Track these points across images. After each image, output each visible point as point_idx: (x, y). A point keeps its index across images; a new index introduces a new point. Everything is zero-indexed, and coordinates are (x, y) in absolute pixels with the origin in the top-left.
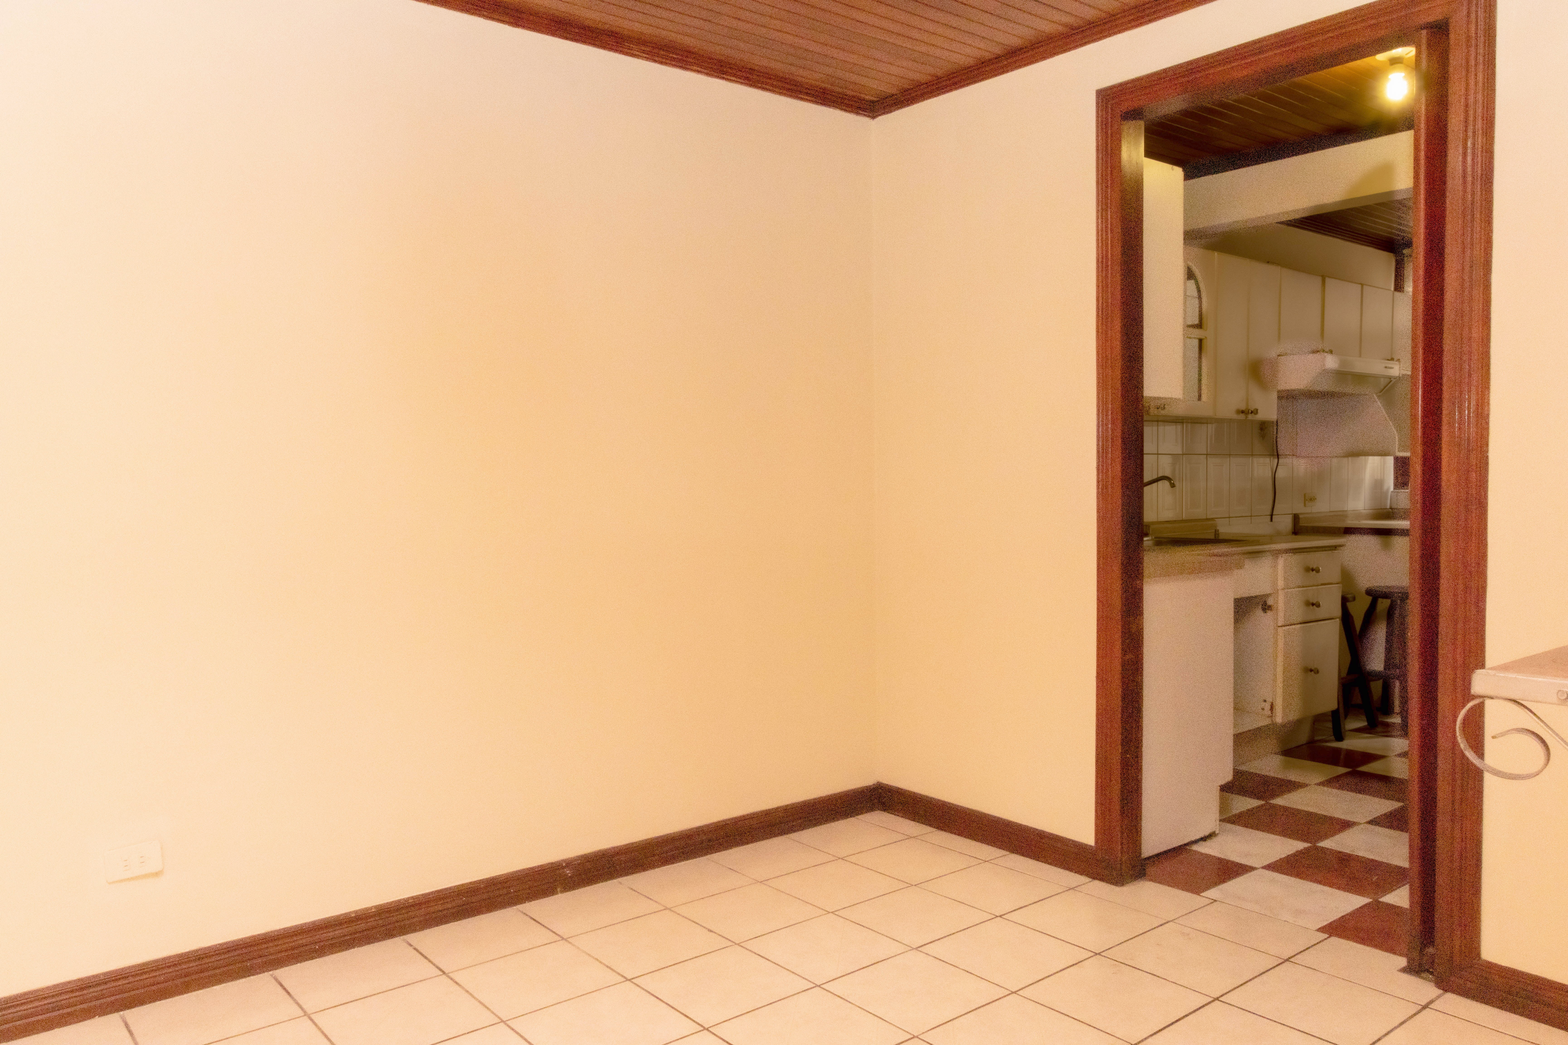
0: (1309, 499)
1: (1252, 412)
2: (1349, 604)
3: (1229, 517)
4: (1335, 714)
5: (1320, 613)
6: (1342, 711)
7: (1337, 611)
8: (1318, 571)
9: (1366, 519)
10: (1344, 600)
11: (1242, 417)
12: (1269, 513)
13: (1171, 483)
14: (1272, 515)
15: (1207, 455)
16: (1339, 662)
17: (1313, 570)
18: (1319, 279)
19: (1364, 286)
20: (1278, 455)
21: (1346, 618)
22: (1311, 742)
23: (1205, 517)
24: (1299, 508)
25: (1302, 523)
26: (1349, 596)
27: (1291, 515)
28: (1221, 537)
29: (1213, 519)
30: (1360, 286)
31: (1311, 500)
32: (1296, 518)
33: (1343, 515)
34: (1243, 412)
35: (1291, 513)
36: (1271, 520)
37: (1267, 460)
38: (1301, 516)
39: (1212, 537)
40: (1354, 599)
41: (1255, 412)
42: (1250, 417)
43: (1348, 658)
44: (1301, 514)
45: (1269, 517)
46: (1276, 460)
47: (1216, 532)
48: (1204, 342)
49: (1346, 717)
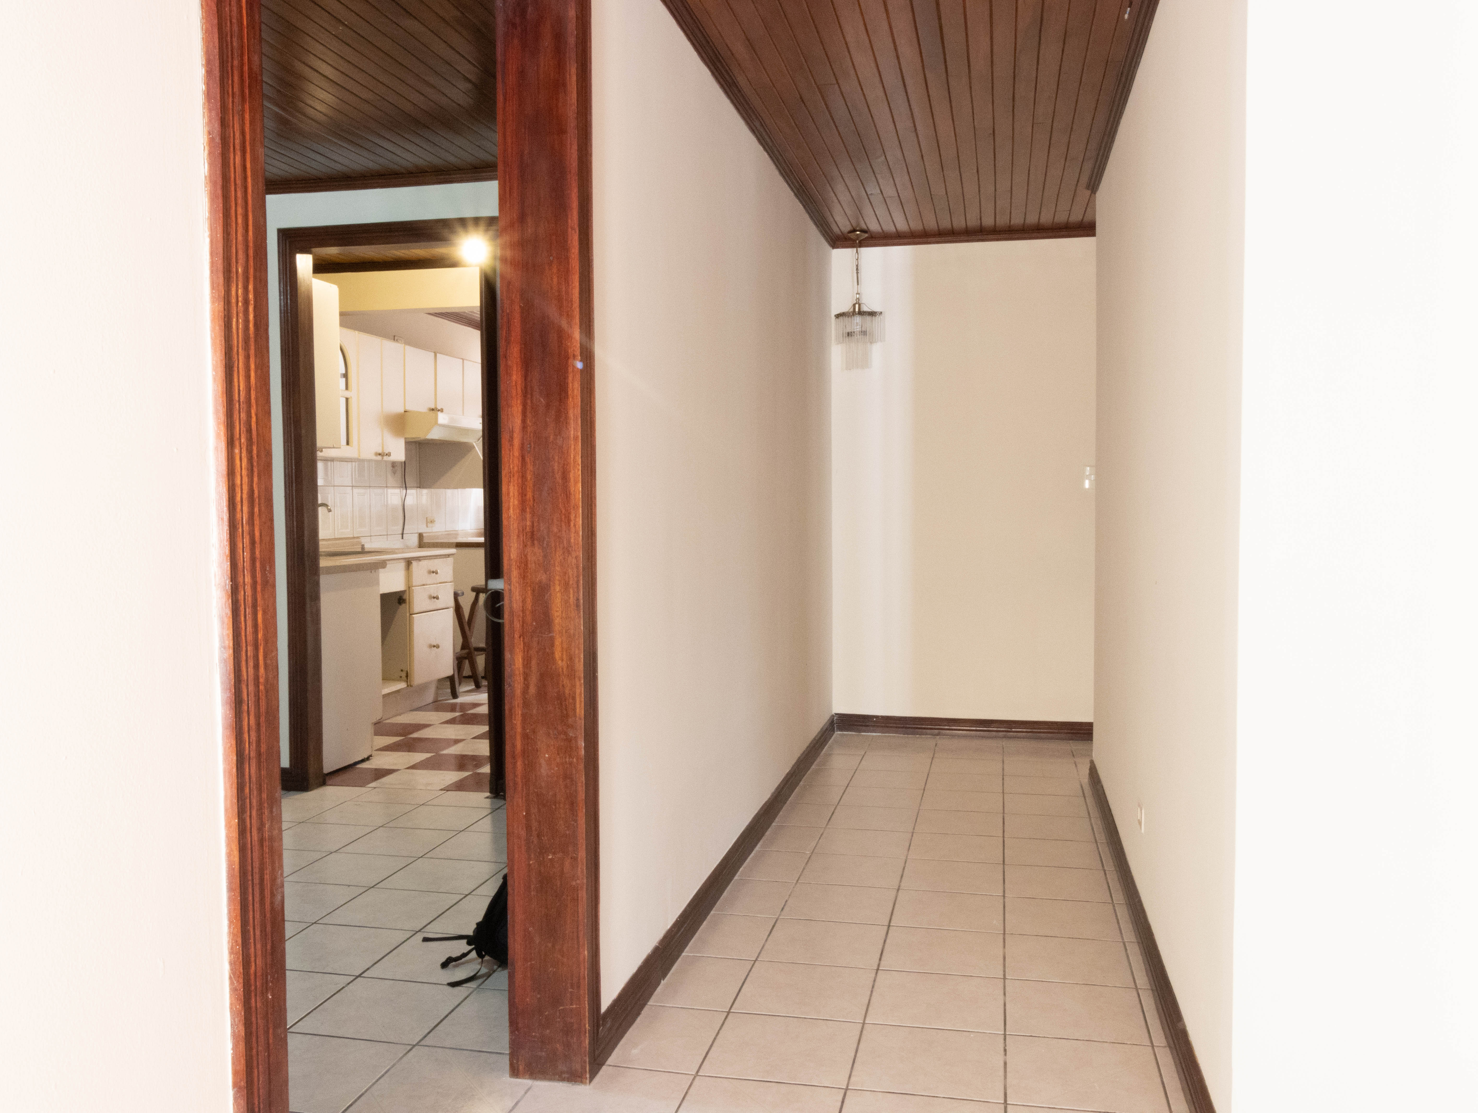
0: (430, 522)
1: (386, 455)
2: (460, 599)
3: (371, 536)
4: (451, 679)
5: (439, 604)
6: (456, 676)
7: (452, 603)
8: (437, 573)
9: (473, 537)
10: (456, 595)
11: (379, 458)
12: (401, 532)
13: (328, 509)
14: (403, 534)
15: (352, 486)
16: (454, 640)
17: (433, 572)
18: (433, 354)
19: (465, 361)
20: (406, 487)
21: (458, 609)
22: (435, 701)
23: (352, 536)
24: (423, 529)
25: (425, 540)
26: (459, 592)
27: (417, 534)
28: (366, 550)
29: (358, 537)
30: (461, 360)
31: (431, 522)
32: (421, 536)
33: (456, 534)
34: (380, 454)
35: (416, 532)
36: (403, 538)
37: (397, 491)
38: (424, 535)
39: (360, 550)
40: (463, 594)
41: (389, 454)
42: (386, 458)
43: (460, 640)
44: (426, 533)
45: (401, 535)
46: (405, 491)
47: (363, 547)
48: (350, 400)
49: (460, 684)
